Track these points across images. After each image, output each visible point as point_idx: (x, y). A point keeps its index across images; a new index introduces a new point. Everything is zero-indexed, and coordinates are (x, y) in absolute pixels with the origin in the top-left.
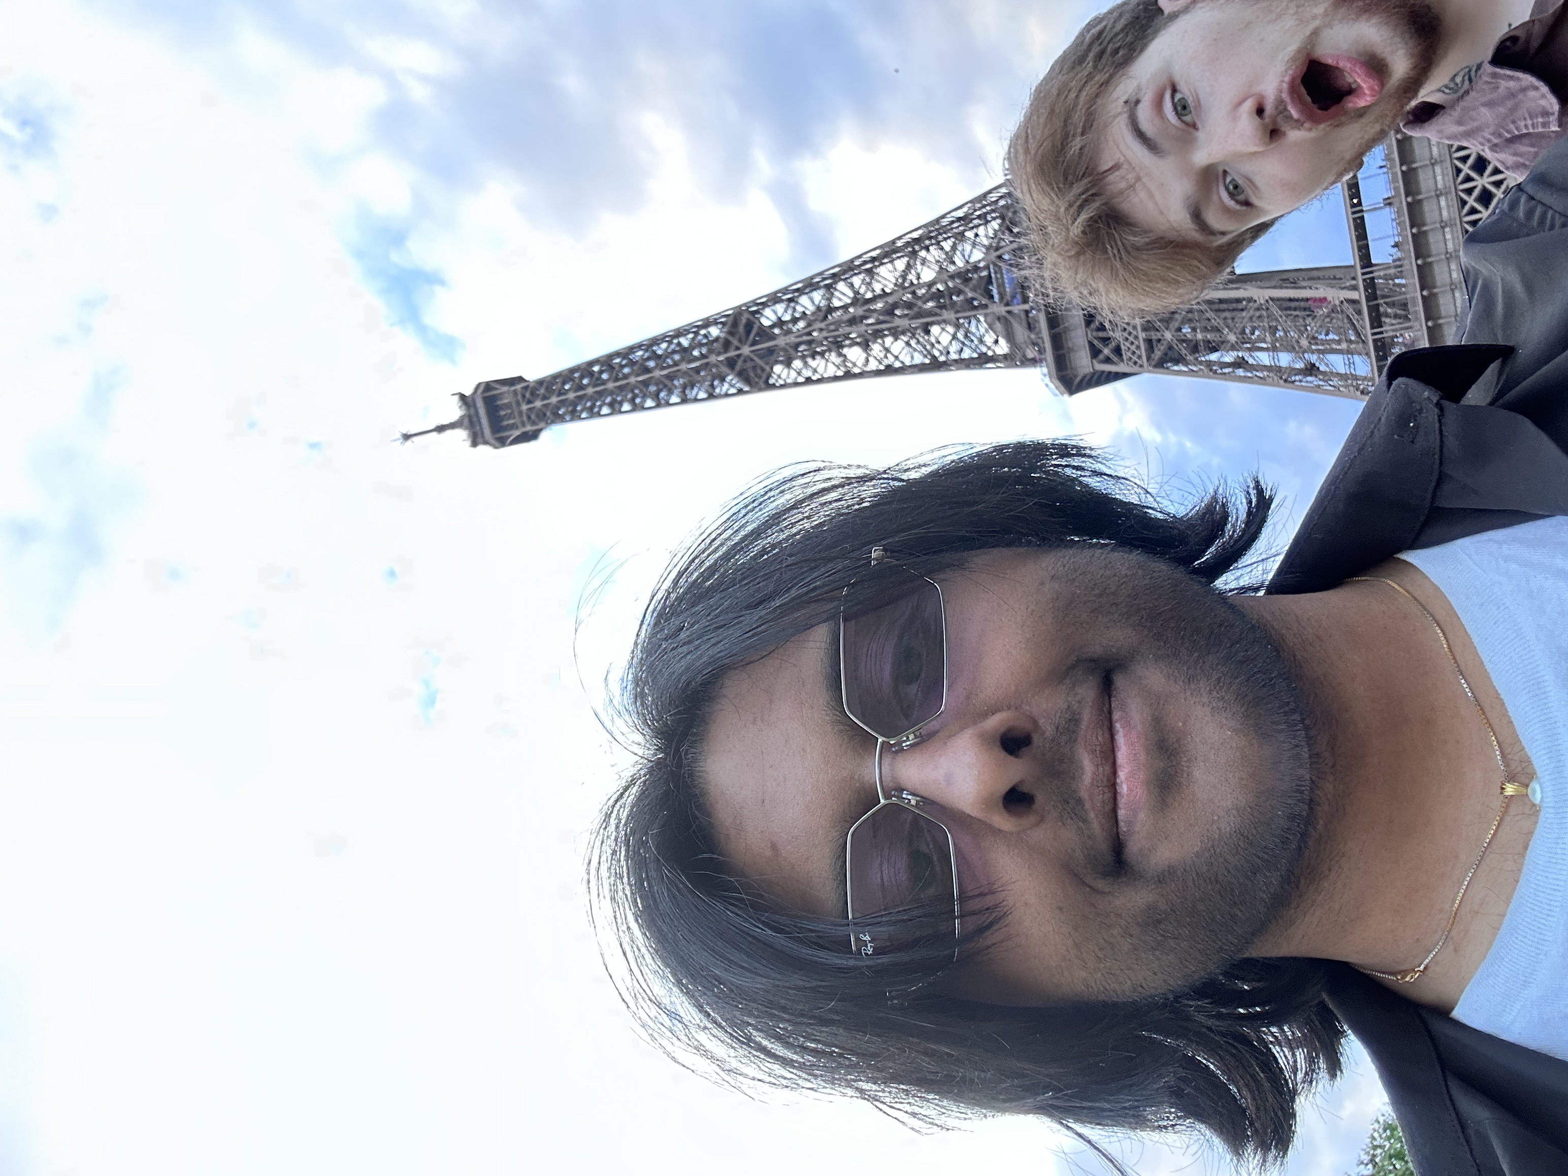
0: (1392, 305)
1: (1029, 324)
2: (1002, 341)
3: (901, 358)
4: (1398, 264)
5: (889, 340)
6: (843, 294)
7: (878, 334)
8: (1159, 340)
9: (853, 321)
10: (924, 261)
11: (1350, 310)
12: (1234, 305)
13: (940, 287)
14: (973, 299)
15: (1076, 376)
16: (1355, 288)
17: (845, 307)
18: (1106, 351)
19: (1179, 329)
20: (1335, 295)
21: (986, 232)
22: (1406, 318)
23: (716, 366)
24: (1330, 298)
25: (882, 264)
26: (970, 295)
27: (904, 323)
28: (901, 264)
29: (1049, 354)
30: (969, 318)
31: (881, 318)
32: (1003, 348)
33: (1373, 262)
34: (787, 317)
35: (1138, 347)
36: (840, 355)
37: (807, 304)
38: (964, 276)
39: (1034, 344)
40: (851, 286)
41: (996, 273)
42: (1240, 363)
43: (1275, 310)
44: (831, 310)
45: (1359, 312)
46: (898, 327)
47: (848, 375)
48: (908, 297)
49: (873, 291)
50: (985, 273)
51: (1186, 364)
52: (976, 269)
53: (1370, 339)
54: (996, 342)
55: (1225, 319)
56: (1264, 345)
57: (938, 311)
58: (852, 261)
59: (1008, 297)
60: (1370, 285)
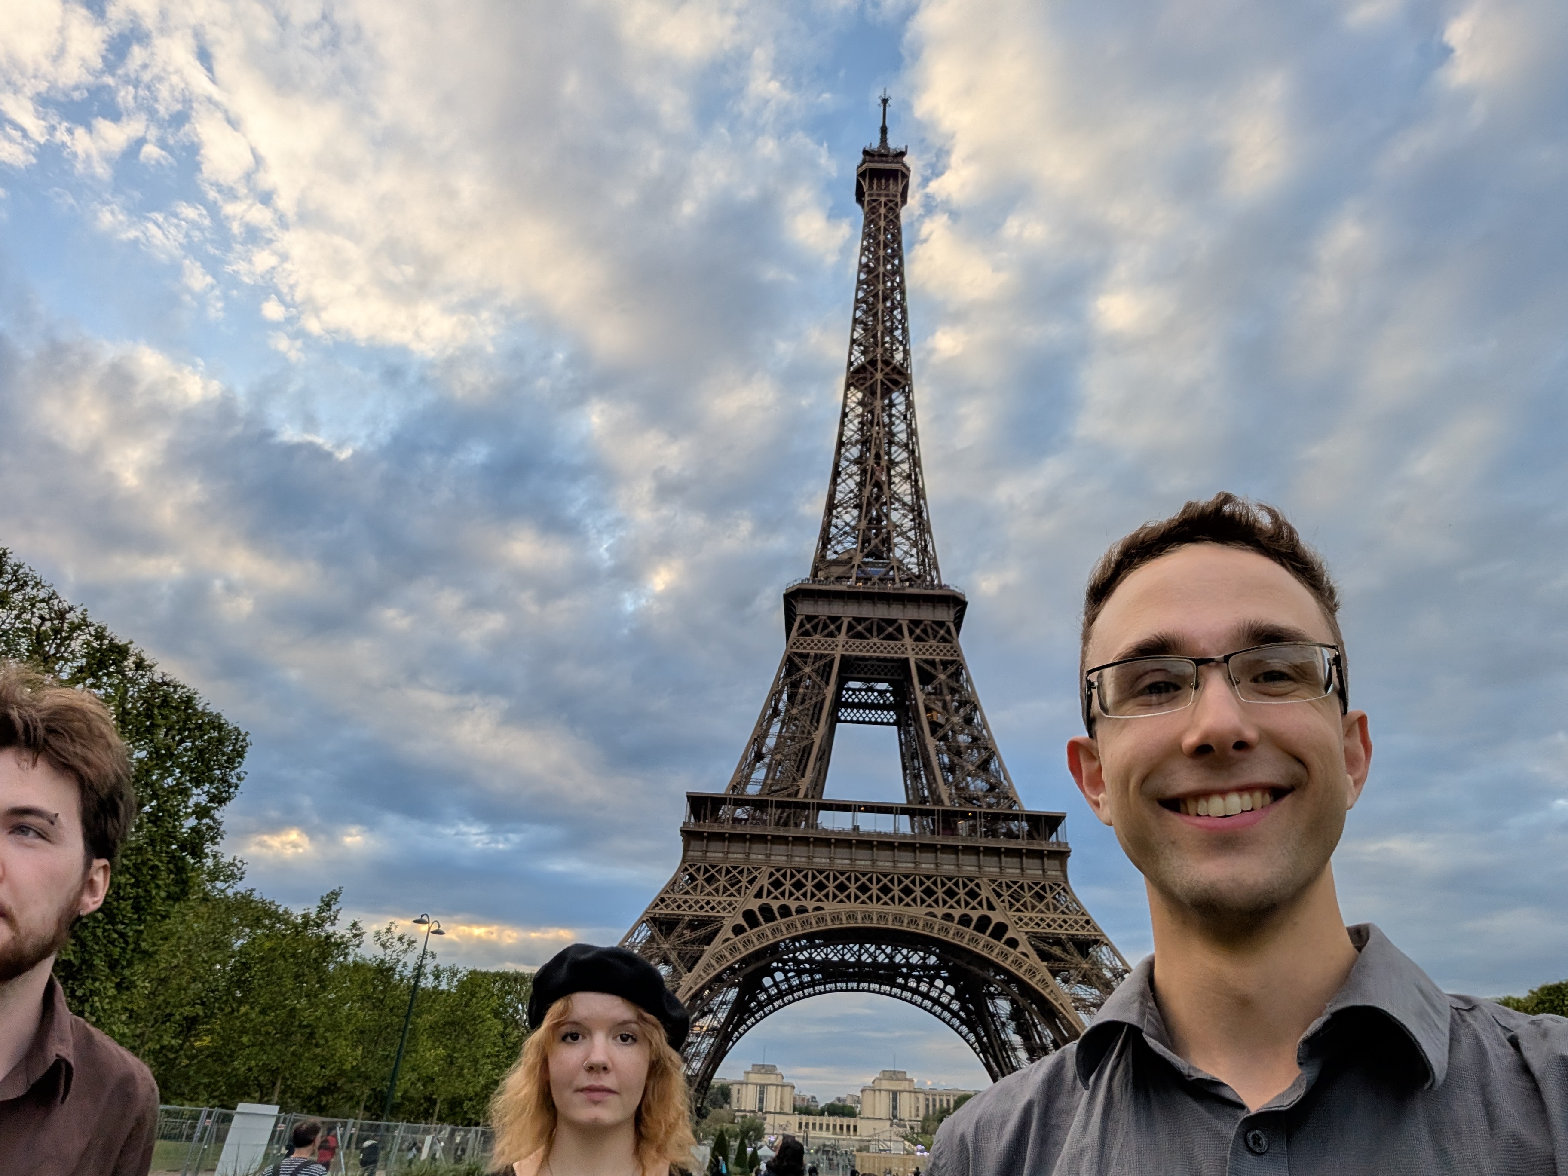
0: (788, 816)
1: (842, 578)
2: (834, 557)
3: (843, 484)
4: (814, 826)
5: (857, 478)
6: (898, 454)
7: (864, 472)
8: (806, 663)
9: (878, 457)
10: (905, 516)
11: (791, 790)
12: (816, 716)
13: (884, 523)
14: (869, 544)
15: (797, 601)
16: (806, 796)
17: (889, 454)
18: (808, 626)
19: (810, 678)
20: (804, 784)
21: (912, 564)
22: (777, 824)
23: (874, 351)
24: (803, 779)
25: (912, 486)
26: (873, 542)
27: (866, 493)
28: (908, 499)
29: (816, 587)
30: (857, 538)
31: (874, 478)
32: (830, 556)
33: (821, 812)
34: (894, 411)
35: (805, 648)
36: (857, 442)
37: (900, 427)
38: (887, 541)
39: (826, 579)
40: (903, 462)
41: (883, 563)
42: (776, 712)
43: (806, 743)
44: (891, 443)
45: (789, 795)
46: (865, 486)
47: (841, 444)
48: (884, 499)
49: (895, 476)
50: (885, 556)
51: (784, 677)
52: (890, 550)
53: (770, 799)
54: (836, 552)
55: (808, 709)
56: (784, 730)
57: (868, 518)
58: (920, 467)
59: (864, 567)
60: (805, 806)
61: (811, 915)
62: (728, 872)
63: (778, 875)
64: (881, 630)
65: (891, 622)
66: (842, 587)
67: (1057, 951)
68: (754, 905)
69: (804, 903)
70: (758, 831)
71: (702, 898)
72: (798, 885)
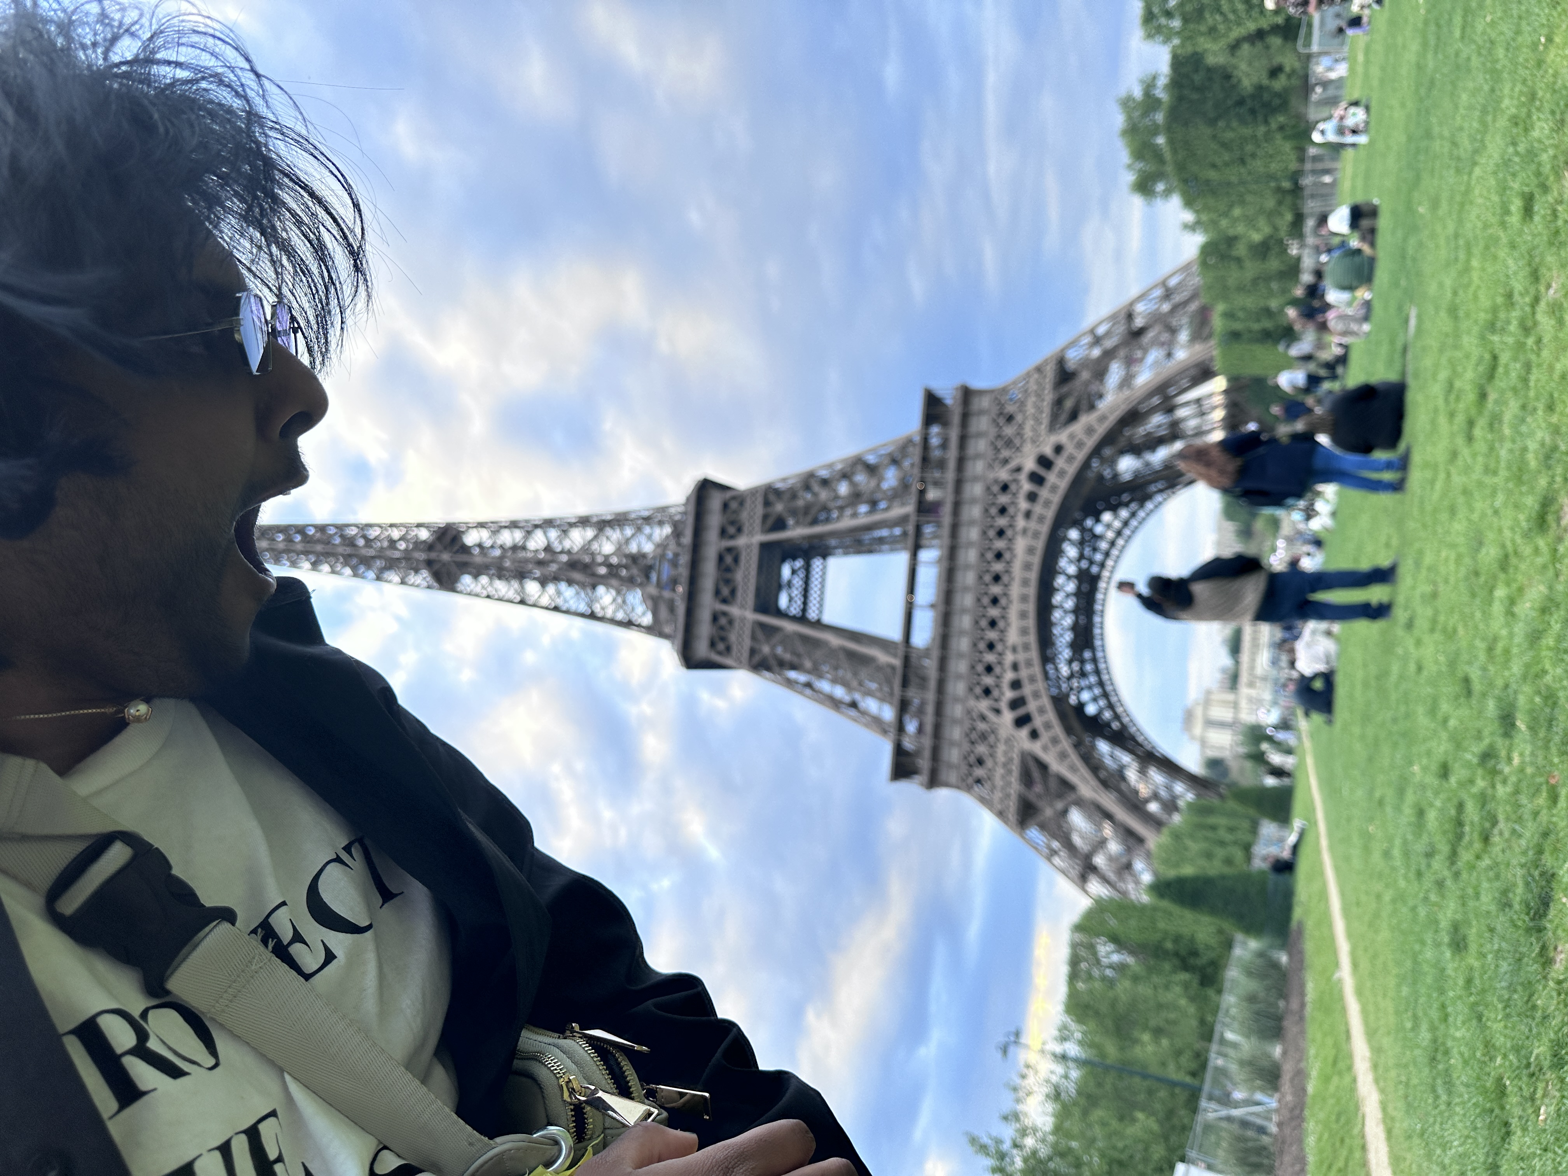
1: (672, 608)
2: (648, 615)
3: (569, 602)
4: (927, 651)
5: (563, 586)
6: (538, 541)
7: (556, 579)
8: (759, 650)
9: (540, 563)
10: (608, 538)
11: (890, 672)
12: (814, 643)
13: (614, 560)
14: (637, 577)
15: (695, 657)
16: (896, 658)
17: (536, 551)
18: (721, 646)
19: (774, 647)
20: (883, 658)
21: (661, 533)
22: (924, 689)
23: (418, 561)
24: (878, 659)
25: (575, 528)
26: (635, 573)
27: (580, 577)
28: (590, 533)
29: (680, 634)
30: (629, 590)
32: (647, 619)
33: (913, 643)
34: (488, 543)
35: (744, 650)
36: (521, 584)
37: (507, 538)
38: (636, 559)
39: (672, 623)
40: (547, 537)
41: (658, 565)
42: (808, 685)
43: (841, 655)
44: (524, 549)
45: (895, 675)
46: (572, 578)
47: (522, 602)
48: (587, 559)
49: (563, 546)
50: (650, 562)
51: (773, 674)
52: (644, 556)
53: (898, 695)
54: (644, 614)
55: (807, 650)
56: (827, 677)
57: (608, 577)
58: (554, 519)
59: (662, 584)
60: (906, 660)
61: (1021, 657)
63: (978, 690)
64: (728, 570)
65: (721, 559)
66: (681, 608)
67: (1069, 404)
68: (1008, 717)
69: (1007, 664)
70: (930, 709)
71: (1000, 771)
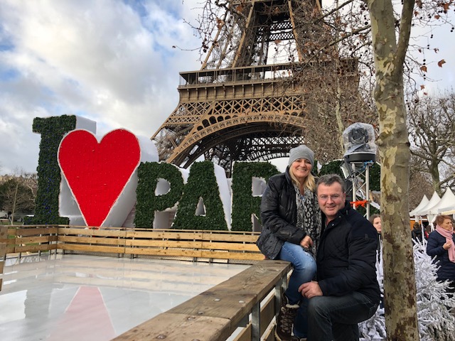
60: (231, 72)
61: (231, 120)
62: (198, 104)
63: (219, 104)
68: (207, 117)
69: (229, 114)
70: (210, 85)
71: (186, 116)
72: (228, 107)
